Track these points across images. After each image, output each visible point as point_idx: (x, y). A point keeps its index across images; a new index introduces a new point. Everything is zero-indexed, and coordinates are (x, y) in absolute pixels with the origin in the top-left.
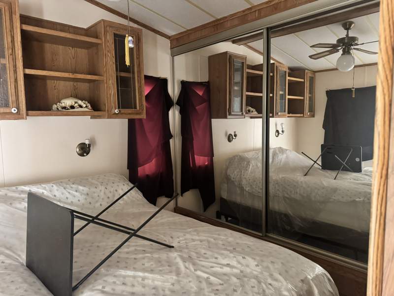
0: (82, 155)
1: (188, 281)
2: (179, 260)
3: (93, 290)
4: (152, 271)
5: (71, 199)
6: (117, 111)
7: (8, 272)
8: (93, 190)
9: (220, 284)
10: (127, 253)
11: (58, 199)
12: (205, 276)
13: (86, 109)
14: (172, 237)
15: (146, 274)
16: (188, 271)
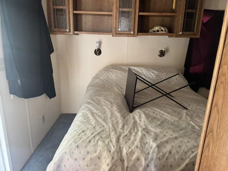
0: (160, 56)
1: (183, 123)
2: (184, 114)
3: (141, 110)
4: (168, 113)
5: (149, 76)
6: (181, 33)
7: (118, 95)
8: (160, 74)
9: (199, 130)
10: (162, 103)
11: (144, 75)
12: (194, 124)
13: (164, 32)
14: (189, 105)
15: (165, 113)
16: (186, 119)
